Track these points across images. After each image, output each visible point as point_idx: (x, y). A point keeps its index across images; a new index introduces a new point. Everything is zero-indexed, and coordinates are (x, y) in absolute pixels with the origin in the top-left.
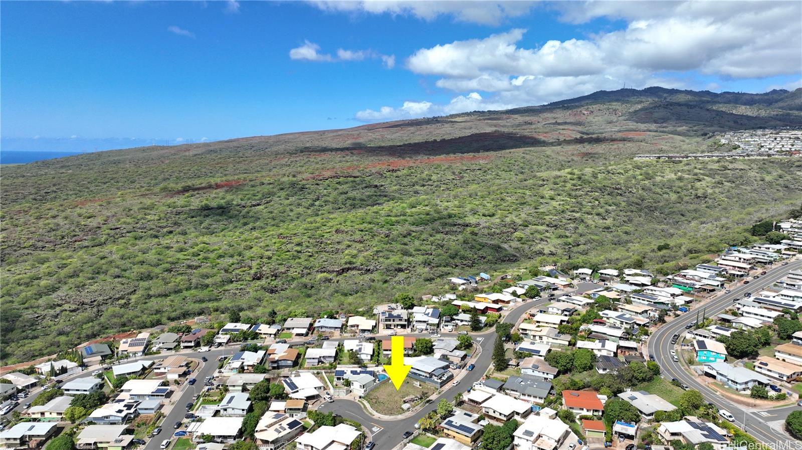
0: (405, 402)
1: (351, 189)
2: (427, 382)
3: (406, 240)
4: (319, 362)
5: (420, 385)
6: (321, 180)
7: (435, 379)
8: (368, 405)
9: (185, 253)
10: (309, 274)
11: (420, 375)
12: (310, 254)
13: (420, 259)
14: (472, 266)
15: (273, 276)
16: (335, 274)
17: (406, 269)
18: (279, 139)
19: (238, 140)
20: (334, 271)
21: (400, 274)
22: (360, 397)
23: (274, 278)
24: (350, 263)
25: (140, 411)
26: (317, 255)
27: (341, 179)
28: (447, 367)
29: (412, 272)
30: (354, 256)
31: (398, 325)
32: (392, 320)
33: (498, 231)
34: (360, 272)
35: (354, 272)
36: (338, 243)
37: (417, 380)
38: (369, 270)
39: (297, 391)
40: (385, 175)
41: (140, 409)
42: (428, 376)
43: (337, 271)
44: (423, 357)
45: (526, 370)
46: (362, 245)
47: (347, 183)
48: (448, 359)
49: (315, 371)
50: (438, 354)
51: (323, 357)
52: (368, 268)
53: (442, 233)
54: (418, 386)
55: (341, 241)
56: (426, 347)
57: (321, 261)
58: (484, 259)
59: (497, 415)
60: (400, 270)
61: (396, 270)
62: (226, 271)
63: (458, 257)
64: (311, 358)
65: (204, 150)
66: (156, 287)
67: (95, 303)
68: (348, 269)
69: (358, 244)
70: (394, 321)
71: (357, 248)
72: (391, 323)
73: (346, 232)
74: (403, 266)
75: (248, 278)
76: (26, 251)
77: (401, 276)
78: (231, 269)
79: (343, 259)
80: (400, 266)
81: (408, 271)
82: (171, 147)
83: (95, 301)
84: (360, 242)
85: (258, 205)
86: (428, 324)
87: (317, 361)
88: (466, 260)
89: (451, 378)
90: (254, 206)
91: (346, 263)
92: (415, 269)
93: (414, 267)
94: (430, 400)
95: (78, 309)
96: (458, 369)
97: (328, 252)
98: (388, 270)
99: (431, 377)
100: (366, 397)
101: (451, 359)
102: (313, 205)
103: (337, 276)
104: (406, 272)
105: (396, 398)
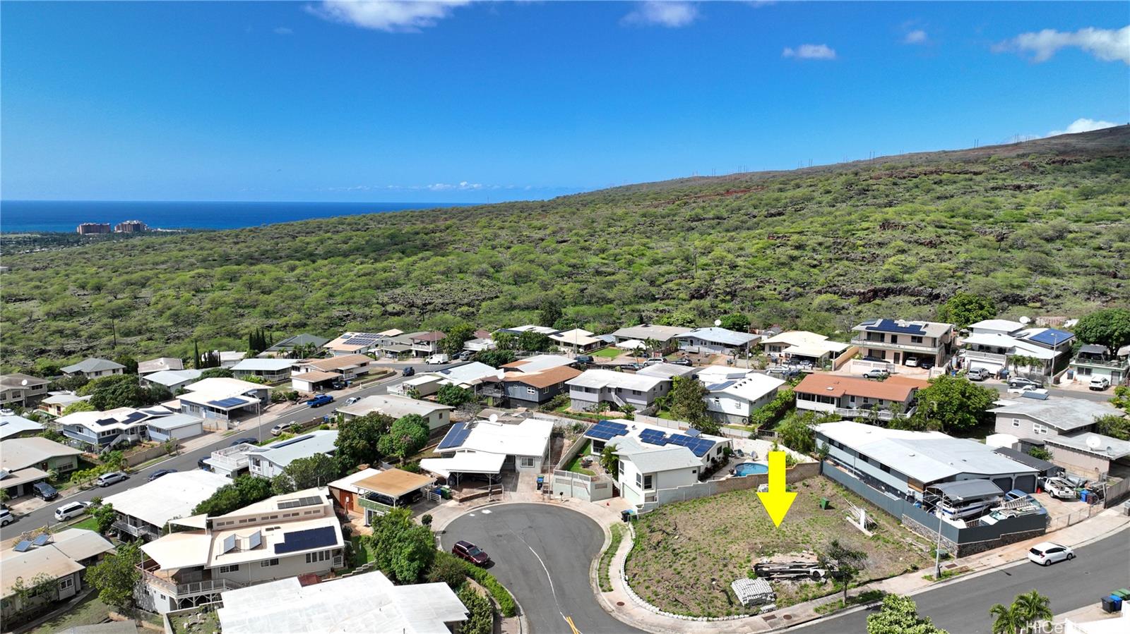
10: (801, 295)
13: (1079, 282)
15: (728, 293)
16: (856, 298)
17: (1034, 299)
20: (855, 294)
23: (729, 297)
24: (893, 280)
26: (827, 265)
29: (1049, 307)
30: (908, 270)
34: (913, 299)
35: (900, 298)
36: (880, 245)
38: (937, 296)
43: (860, 294)
46: (933, 251)
52: (936, 292)
55: (886, 241)
57: (833, 274)
60: (1017, 301)
62: (652, 283)
68: (888, 292)
69: (924, 248)
71: (921, 255)
73: (903, 227)
75: (682, 296)
78: (662, 280)
79: (878, 274)
80: (1018, 292)
81: (1038, 304)
84: (931, 244)
91: (885, 281)
92: (1059, 301)
93: (1057, 297)
97: (852, 260)
103: (859, 303)
104: (1031, 304)
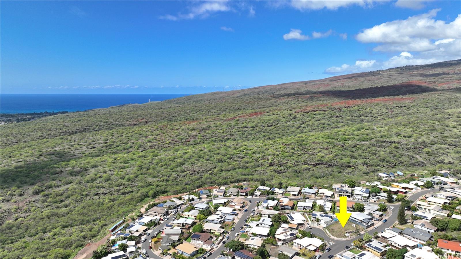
0: (347, 233)
1: (322, 118)
2: (359, 225)
3: (353, 149)
4: (304, 209)
5: (356, 226)
6: (305, 113)
7: (364, 224)
8: (328, 232)
9: (237, 150)
10: (298, 165)
11: (356, 221)
12: (299, 154)
13: (362, 161)
14: (394, 167)
15: (279, 165)
16: (312, 166)
17: (353, 166)
18: (281, 87)
19: (259, 88)
20: (311, 164)
21: (349, 169)
22: (324, 228)
23: (280, 166)
24: (321, 160)
25: (226, 220)
26: (302, 155)
27: (317, 112)
28: (371, 219)
29: (356, 168)
30: (323, 157)
31: (345, 195)
32: (342, 192)
33: (413, 147)
34: (326, 166)
35: (323, 166)
36: (314, 149)
37: (354, 223)
38: (331, 165)
39: (294, 221)
40: (343, 110)
41: (226, 219)
42: (360, 222)
43: (313, 165)
44: (358, 213)
45: (417, 226)
46: (327, 151)
47: (320, 114)
48: (372, 215)
49: (302, 213)
50: (366, 212)
51: (306, 206)
52: (331, 164)
53: (376, 146)
54: (354, 226)
55: (316, 148)
56: (360, 208)
57: (304, 158)
58: (402, 163)
59: (396, 245)
60: (349, 166)
61: (346, 166)
62: (256, 161)
63: (385, 161)
64: (300, 206)
65: (242, 94)
66: (225, 166)
67: (199, 172)
68: (319, 164)
69: (325, 150)
70: (343, 193)
71: (325, 152)
72: (342, 194)
73: (319, 143)
74: (351, 164)
75: (267, 165)
76: (167, 145)
77: (350, 170)
78: (259, 160)
79: (317, 158)
80: (349, 164)
81: (353, 167)
82: (225, 92)
83: (199, 171)
84: (327, 149)
85: (271, 126)
86: (362, 196)
87: (303, 208)
88: (390, 163)
89: (373, 224)
90: (269, 126)
91: (318, 161)
92: (358, 166)
93: (357, 165)
94: (360, 234)
95: (193, 174)
96: (377, 221)
97: (308, 154)
98: (342, 166)
99: (362, 223)
100: (327, 228)
101: (374, 215)
102: (300, 127)
103: (313, 167)
104: (352, 168)
105: (342, 230)
